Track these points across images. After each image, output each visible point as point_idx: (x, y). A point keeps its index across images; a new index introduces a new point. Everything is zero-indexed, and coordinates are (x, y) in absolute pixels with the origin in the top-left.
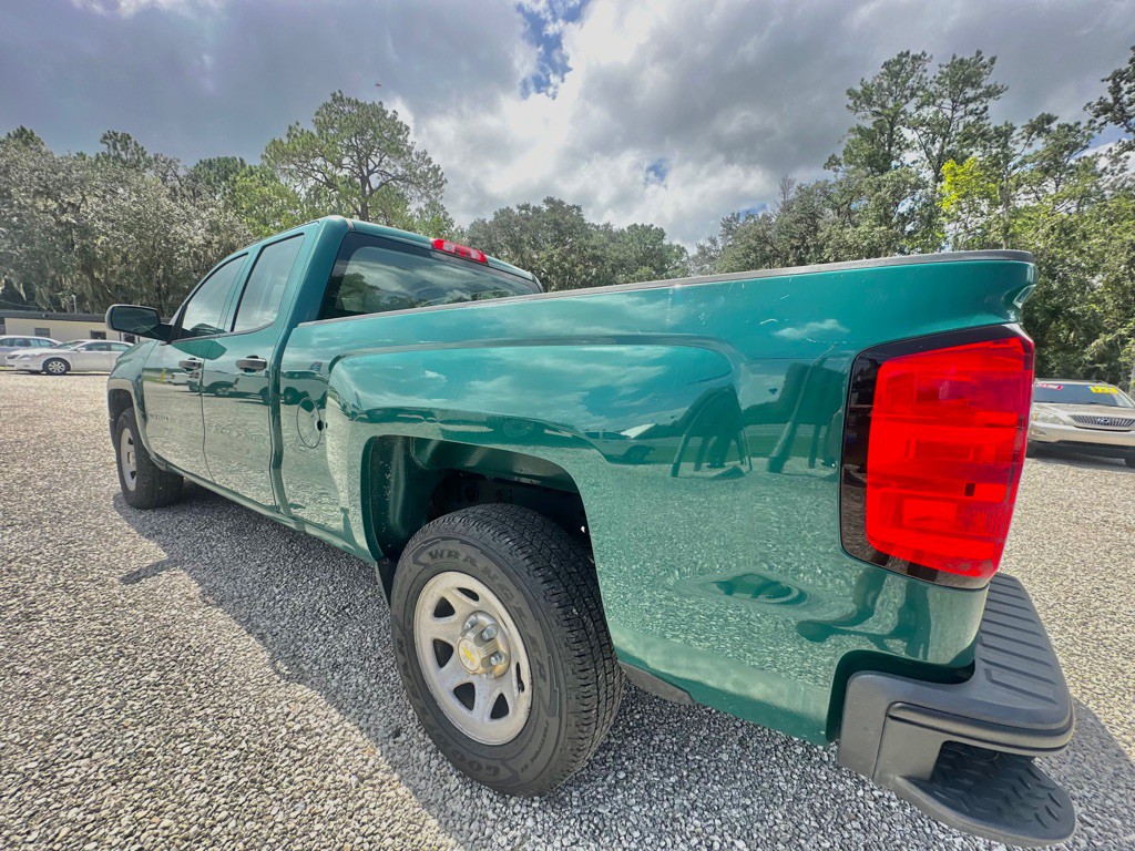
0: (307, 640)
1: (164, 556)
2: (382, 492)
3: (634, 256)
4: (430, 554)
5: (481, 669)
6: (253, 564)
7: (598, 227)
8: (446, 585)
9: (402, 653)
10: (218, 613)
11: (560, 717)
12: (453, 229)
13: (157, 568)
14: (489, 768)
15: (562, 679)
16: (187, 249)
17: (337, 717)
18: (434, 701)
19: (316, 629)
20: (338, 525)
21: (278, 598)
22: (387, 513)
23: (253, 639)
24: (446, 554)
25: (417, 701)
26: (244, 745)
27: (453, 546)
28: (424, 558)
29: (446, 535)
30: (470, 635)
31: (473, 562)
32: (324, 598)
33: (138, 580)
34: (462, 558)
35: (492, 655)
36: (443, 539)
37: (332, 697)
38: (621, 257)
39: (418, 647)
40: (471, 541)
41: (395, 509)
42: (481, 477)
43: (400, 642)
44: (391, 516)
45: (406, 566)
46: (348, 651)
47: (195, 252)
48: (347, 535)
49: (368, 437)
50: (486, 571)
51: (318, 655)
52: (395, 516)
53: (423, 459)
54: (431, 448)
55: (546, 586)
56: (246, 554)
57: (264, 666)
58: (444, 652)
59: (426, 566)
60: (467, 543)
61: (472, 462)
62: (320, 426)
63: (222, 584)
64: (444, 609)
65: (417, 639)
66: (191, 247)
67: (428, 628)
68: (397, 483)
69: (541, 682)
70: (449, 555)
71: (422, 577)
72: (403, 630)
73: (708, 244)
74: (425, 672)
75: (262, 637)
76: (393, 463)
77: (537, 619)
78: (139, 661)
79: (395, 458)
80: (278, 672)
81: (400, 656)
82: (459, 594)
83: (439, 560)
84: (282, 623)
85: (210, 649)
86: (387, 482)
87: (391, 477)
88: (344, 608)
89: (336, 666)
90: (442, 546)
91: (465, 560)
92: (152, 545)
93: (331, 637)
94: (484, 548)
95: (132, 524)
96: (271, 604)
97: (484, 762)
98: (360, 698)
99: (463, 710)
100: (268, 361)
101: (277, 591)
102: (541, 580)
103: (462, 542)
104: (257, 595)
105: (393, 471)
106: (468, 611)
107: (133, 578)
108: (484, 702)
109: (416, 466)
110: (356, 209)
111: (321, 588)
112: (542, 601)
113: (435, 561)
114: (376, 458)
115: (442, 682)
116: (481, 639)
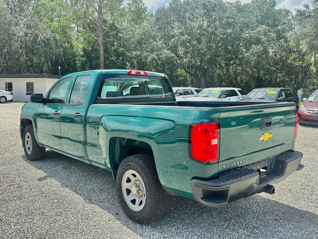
0: (92, 196)
1: (46, 175)
2: (114, 151)
3: (255, 19)
4: (125, 165)
5: (137, 193)
6: (73, 178)
7: (231, 4)
8: (129, 173)
9: (119, 192)
10: (67, 189)
11: (151, 199)
12: (147, 13)
13: (45, 178)
14: (138, 216)
15: (151, 191)
16: (17, 38)
17: (102, 211)
18: (126, 204)
19: (95, 194)
20: (103, 162)
21: (82, 186)
22: (115, 157)
23: (78, 195)
24: (128, 165)
25: (122, 204)
26: (82, 213)
27: (130, 163)
28: (124, 167)
29: (128, 160)
30: (134, 185)
31: (134, 166)
32: (96, 187)
33: (42, 180)
34: (132, 165)
35: (139, 190)
36: (128, 161)
37: (101, 207)
38: (247, 20)
39: (122, 191)
40: (134, 161)
41: (117, 156)
42: (140, 148)
43: (118, 189)
44: (116, 158)
45: (120, 169)
46: (104, 199)
47: (20, 40)
48: (105, 165)
49: (111, 137)
50: (137, 168)
51: (96, 199)
52: (117, 158)
53: (124, 143)
54: (126, 140)
55: (149, 171)
56: (70, 175)
57: (82, 200)
58: (129, 192)
59: (124, 169)
60: (133, 162)
61: (136, 144)
62: (98, 134)
63: (66, 182)
64: (129, 181)
65: (122, 189)
66: (18, 37)
67: (125, 185)
68: (118, 149)
69: (147, 192)
70: (129, 165)
71: (123, 172)
72: (119, 186)
73: (303, 9)
74: (124, 197)
75: (80, 195)
76: (117, 144)
77: (147, 178)
78: (51, 198)
79: (117, 143)
80: (86, 202)
81: (118, 193)
82: (132, 176)
83: (127, 167)
84: (85, 192)
85: (68, 196)
86: (115, 149)
87: (116, 147)
88: (102, 190)
89: (101, 202)
90: (128, 163)
91: (133, 166)
92: (41, 171)
93: (99, 196)
94: (136, 163)
95: (32, 165)
96: (81, 188)
97: (137, 216)
98: (108, 208)
99: (133, 205)
100: (83, 115)
101: (82, 185)
102: (148, 169)
103: (132, 162)
104: (76, 186)
105: (116, 146)
106: (134, 180)
107: (40, 180)
108: (137, 202)
109: (122, 144)
110: (96, 9)
111: (95, 184)
112: (148, 174)
113: (126, 167)
114: (113, 142)
115: (128, 199)
116: (137, 186)
